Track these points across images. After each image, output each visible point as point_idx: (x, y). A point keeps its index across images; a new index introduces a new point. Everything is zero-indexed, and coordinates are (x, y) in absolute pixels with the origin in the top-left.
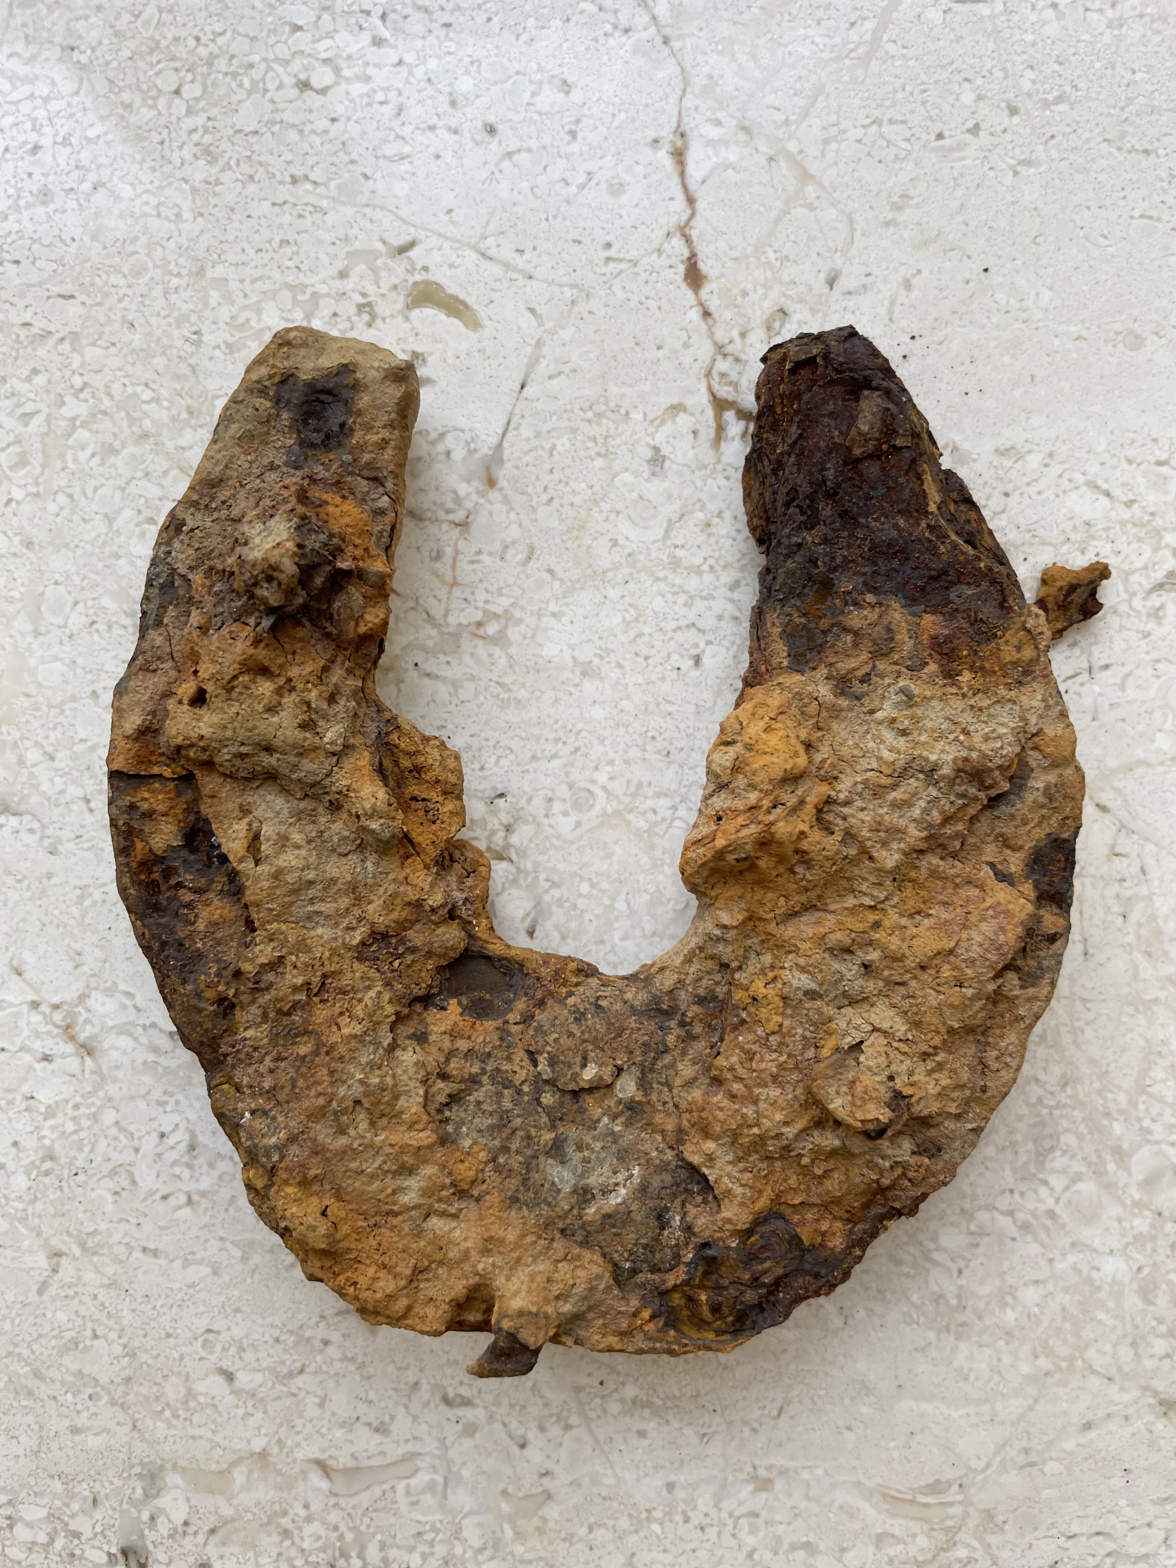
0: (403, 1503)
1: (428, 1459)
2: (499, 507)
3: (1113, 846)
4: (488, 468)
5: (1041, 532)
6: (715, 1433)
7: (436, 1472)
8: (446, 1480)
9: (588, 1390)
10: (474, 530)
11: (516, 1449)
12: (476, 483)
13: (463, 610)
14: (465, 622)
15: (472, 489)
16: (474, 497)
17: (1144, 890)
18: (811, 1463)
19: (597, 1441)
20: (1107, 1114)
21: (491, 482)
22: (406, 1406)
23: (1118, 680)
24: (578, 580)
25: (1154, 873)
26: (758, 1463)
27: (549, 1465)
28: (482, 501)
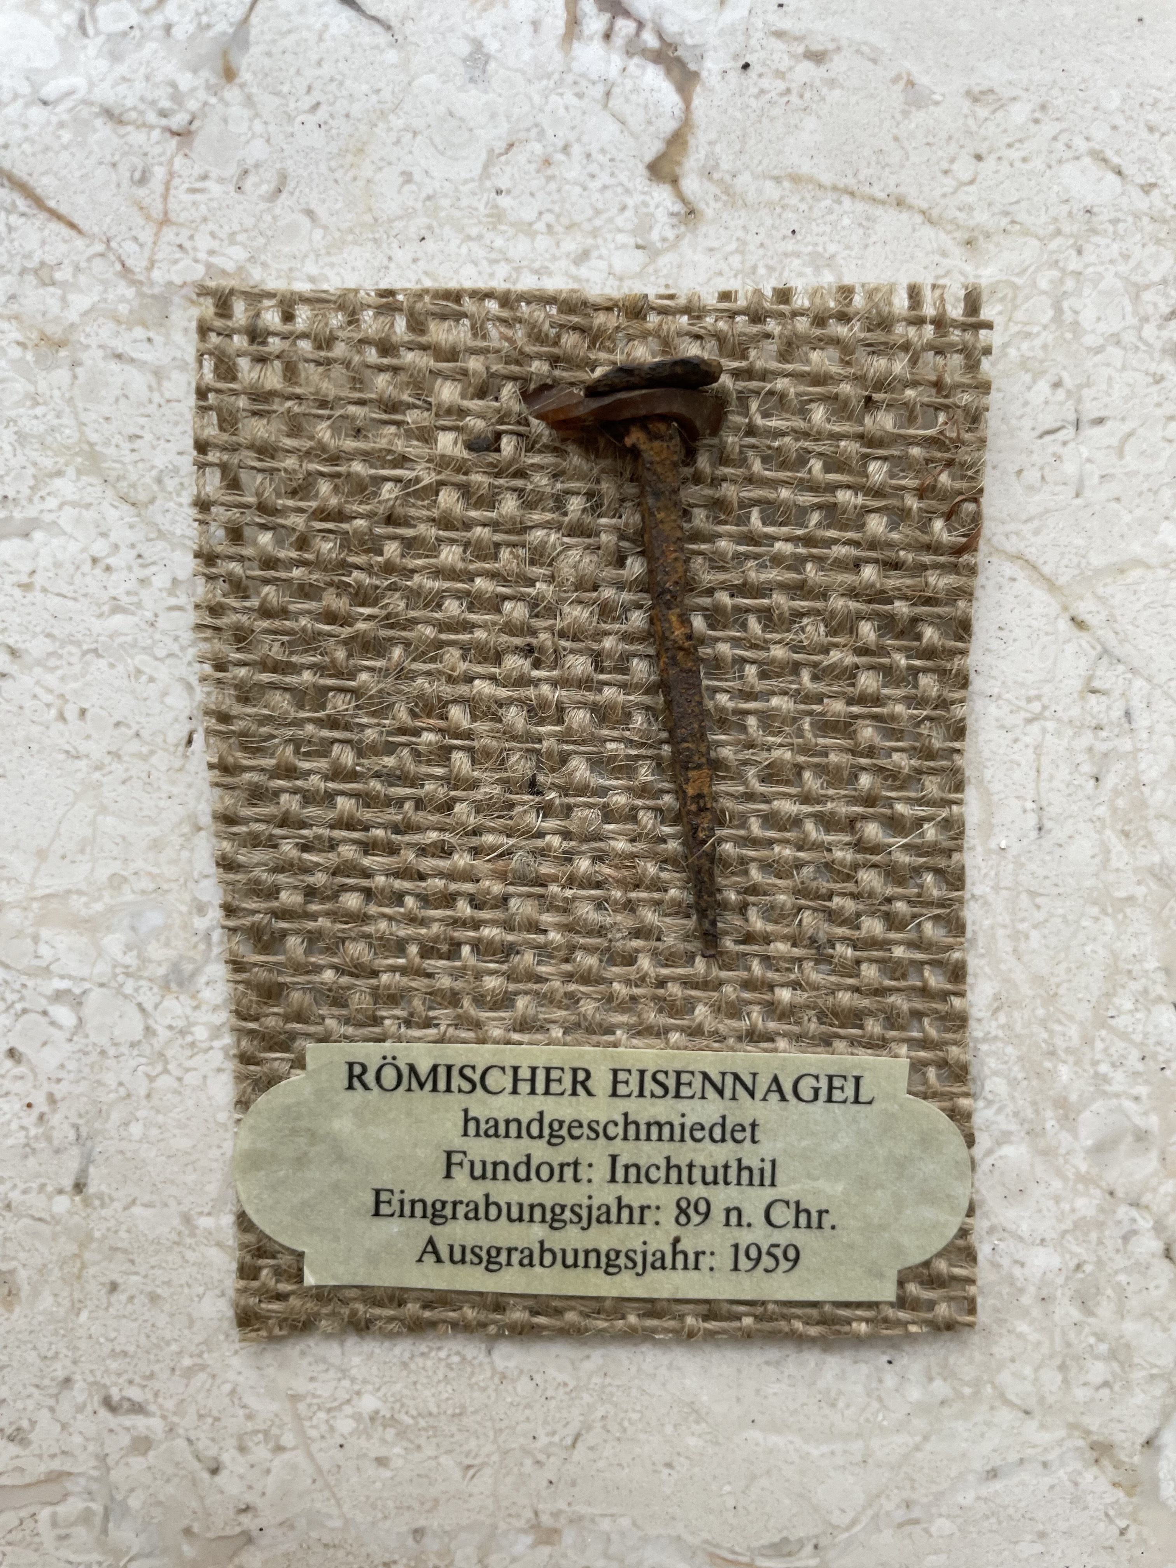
0: (47, 1535)
1: (82, 1481)
2: (236, 111)
3: (1090, 678)
4: (225, 54)
5: (1022, 217)
6: (484, 1464)
7: (93, 1500)
8: (107, 1510)
9: (309, 1400)
10: (199, 142)
11: (206, 1475)
12: (205, 74)
13: (176, 262)
14: (178, 281)
15: (199, 82)
16: (202, 94)
17: (1126, 744)
18: (615, 1510)
19: (319, 1470)
20: (1053, 1053)
21: (229, 74)
22: (52, 1410)
23: (1114, 442)
24: (351, 231)
25: (1142, 721)
26: (541, 1506)
27: (250, 1498)
28: (213, 100)
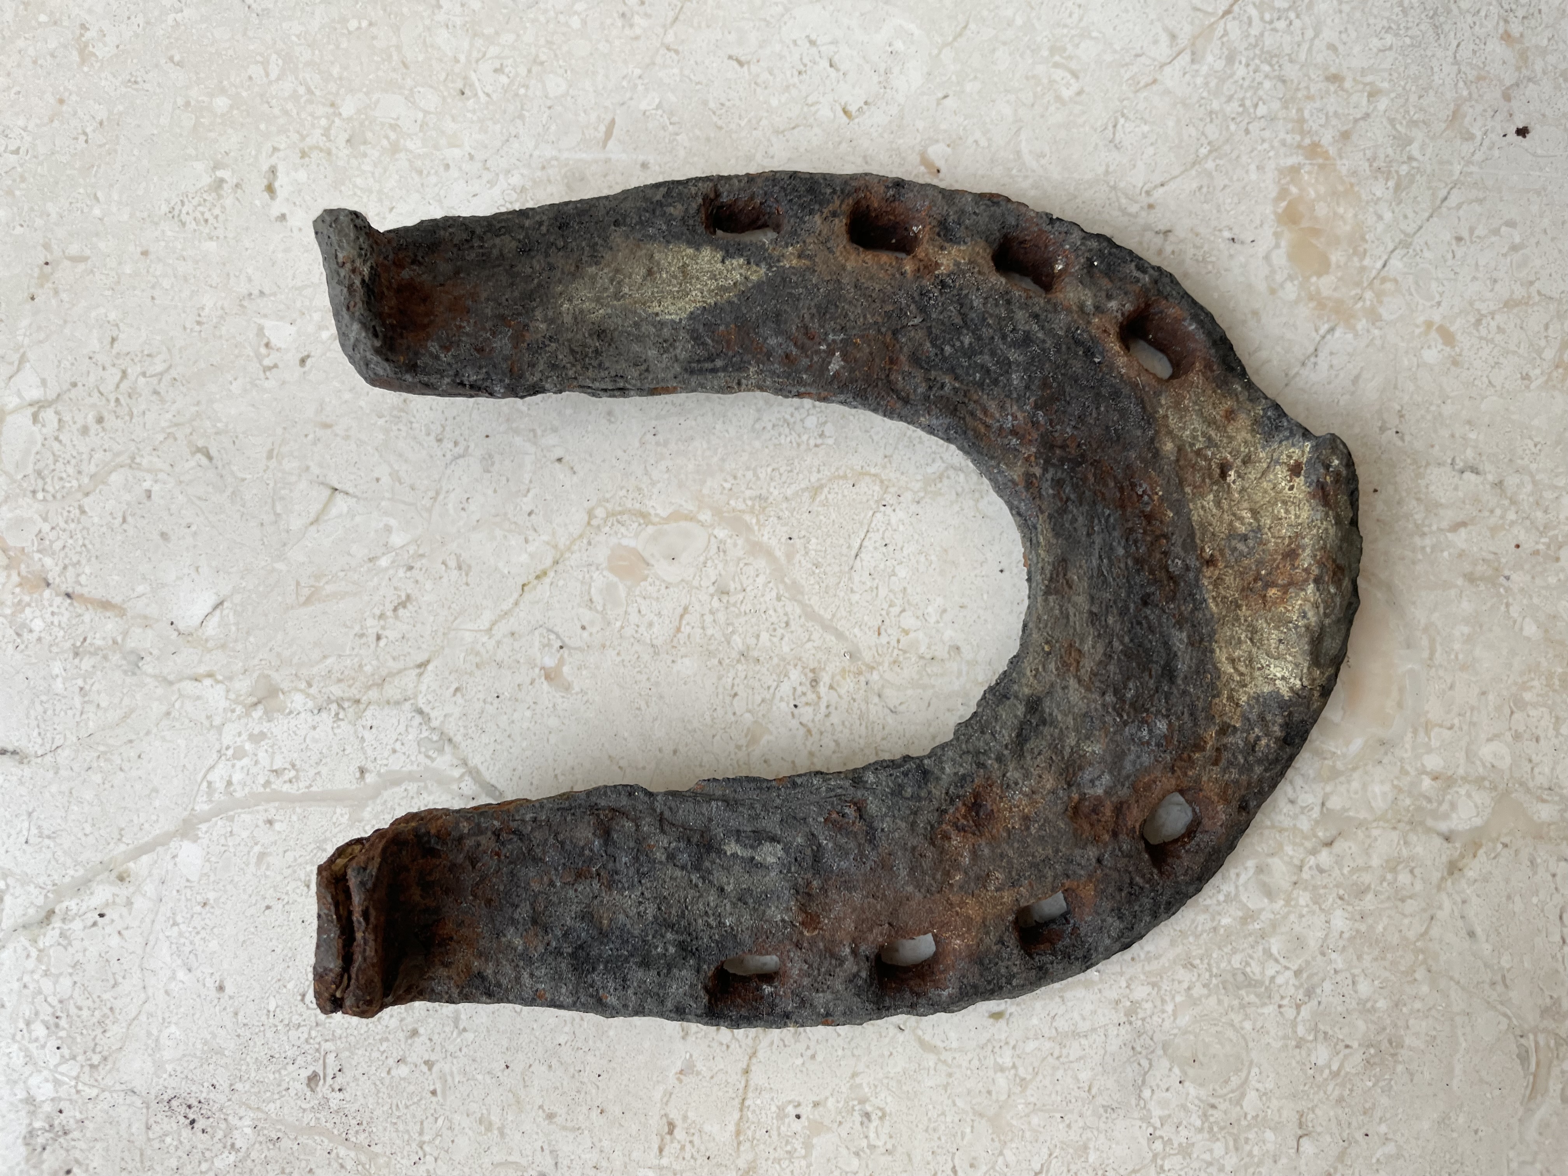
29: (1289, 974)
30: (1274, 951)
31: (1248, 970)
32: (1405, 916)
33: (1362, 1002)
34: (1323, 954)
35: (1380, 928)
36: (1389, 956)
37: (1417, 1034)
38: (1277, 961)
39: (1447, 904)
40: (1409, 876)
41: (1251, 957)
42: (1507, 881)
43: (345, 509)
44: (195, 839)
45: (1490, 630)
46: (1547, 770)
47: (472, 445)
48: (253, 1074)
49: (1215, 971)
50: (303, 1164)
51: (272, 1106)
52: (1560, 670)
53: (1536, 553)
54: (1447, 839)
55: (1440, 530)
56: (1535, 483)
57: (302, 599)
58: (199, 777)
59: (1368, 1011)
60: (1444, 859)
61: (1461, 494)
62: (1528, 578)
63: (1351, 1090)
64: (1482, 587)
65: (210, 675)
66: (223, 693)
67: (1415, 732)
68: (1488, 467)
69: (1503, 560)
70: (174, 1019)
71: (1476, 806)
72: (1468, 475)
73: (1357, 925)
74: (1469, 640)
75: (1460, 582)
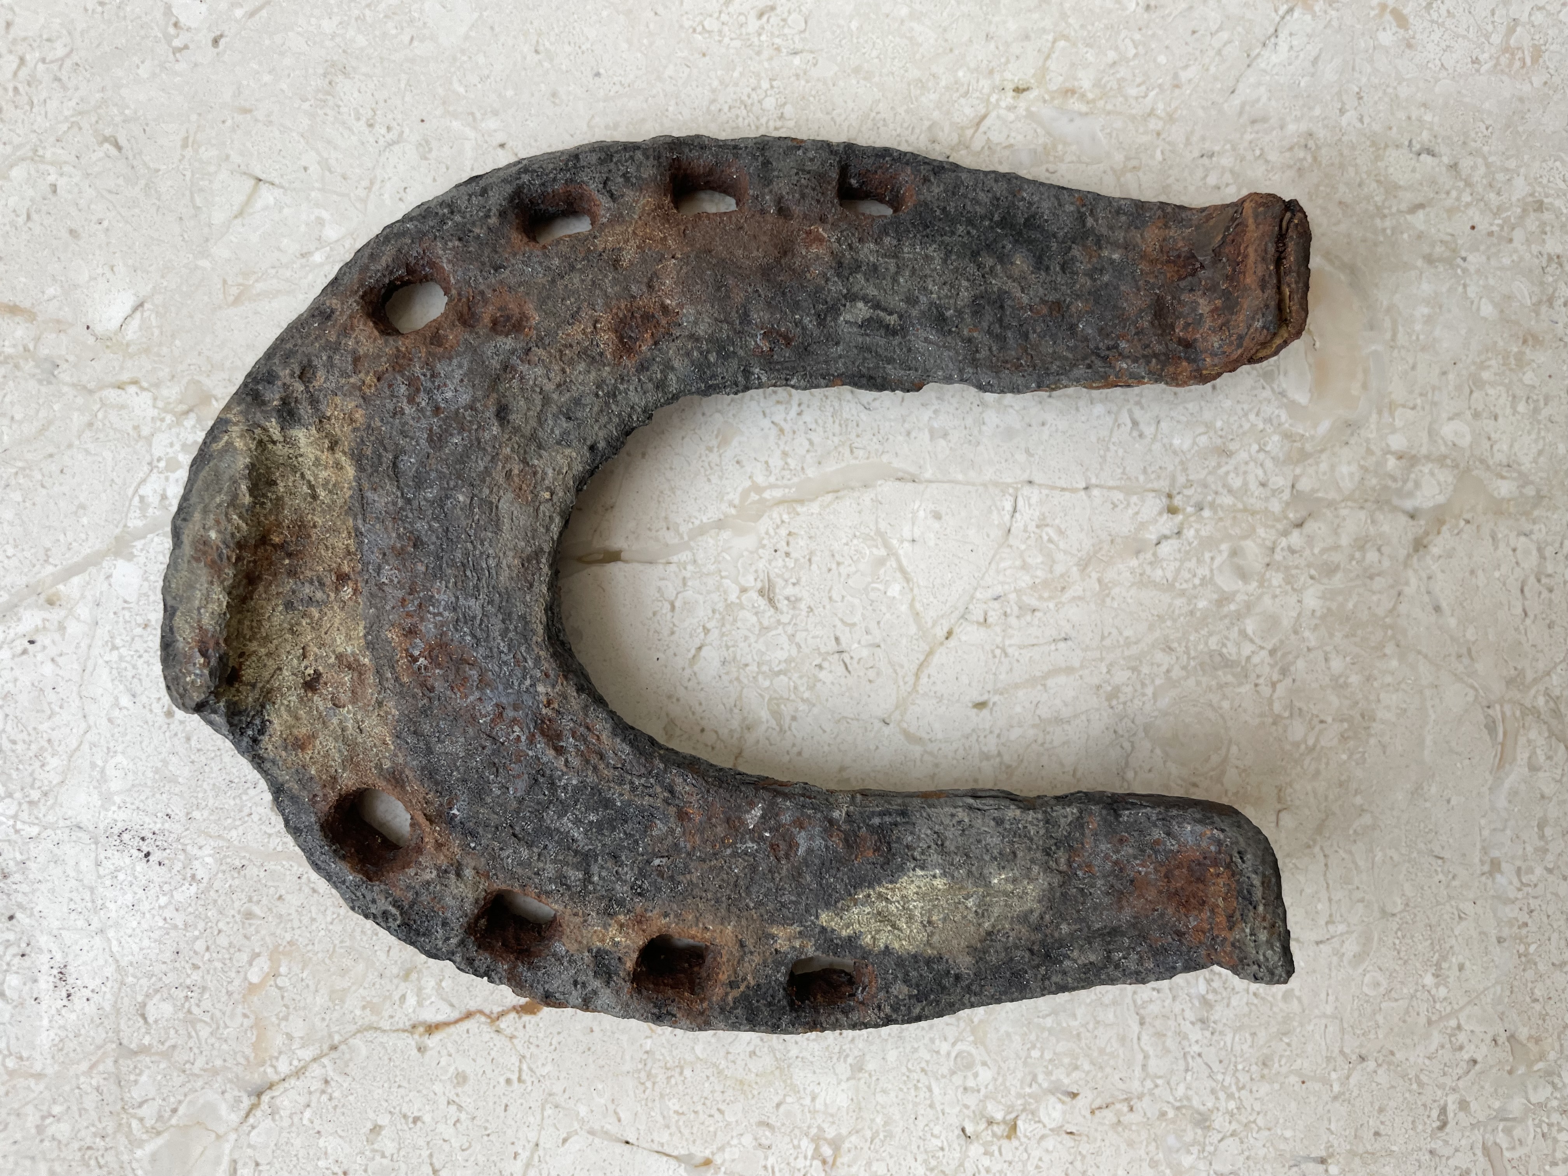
29: (1264, 653)
30: (1250, 631)
31: (1224, 650)
32: (1374, 593)
33: (1334, 679)
34: (1296, 632)
35: (1350, 605)
36: (1359, 632)
37: (1388, 708)
38: (1252, 641)
39: (1413, 581)
40: (1377, 554)
41: (1227, 638)
42: (1470, 557)
43: (271, 201)
44: (130, 557)
45: (1449, 311)
46: (1505, 447)
47: (407, 130)
48: (211, 802)
49: (1193, 654)
50: (272, 891)
51: (234, 833)
52: (1515, 349)
53: (1491, 234)
54: (1412, 517)
55: (1400, 212)
56: (1488, 165)
57: (231, 299)
58: (130, 492)
59: (1341, 686)
60: (1410, 536)
61: (1418, 176)
62: (1484, 258)
63: (1327, 764)
64: (1441, 268)
65: (135, 382)
66: (150, 402)
67: (1380, 413)
68: (1442, 149)
69: (1460, 242)
70: (120, 749)
71: (1439, 484)
72: (1424, 157)
73: (1328, 603)
74: (1429, 320)
75: (1420, 263)
